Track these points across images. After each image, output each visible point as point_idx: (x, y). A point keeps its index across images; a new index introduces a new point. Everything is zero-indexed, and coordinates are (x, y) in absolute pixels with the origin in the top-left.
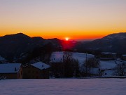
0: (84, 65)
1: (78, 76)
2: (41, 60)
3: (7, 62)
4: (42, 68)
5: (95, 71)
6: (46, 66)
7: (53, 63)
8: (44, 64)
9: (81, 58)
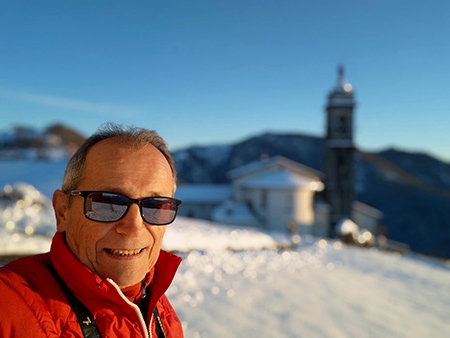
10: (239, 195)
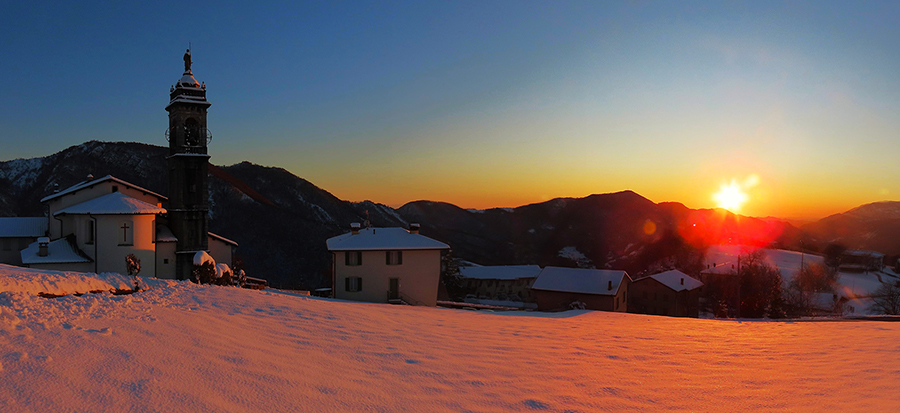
0: (795, 285)
1: (775, 316)
2: (677, 266)
3: (589, 266)
4: (679, 288)
5: (824, 299)
6: (692, 283)
7: (711, 276)
8: (686, 277)
9: (788, 266)
10: (56, 226)
